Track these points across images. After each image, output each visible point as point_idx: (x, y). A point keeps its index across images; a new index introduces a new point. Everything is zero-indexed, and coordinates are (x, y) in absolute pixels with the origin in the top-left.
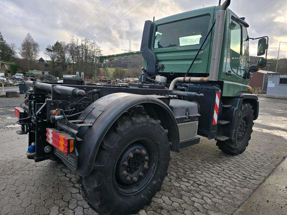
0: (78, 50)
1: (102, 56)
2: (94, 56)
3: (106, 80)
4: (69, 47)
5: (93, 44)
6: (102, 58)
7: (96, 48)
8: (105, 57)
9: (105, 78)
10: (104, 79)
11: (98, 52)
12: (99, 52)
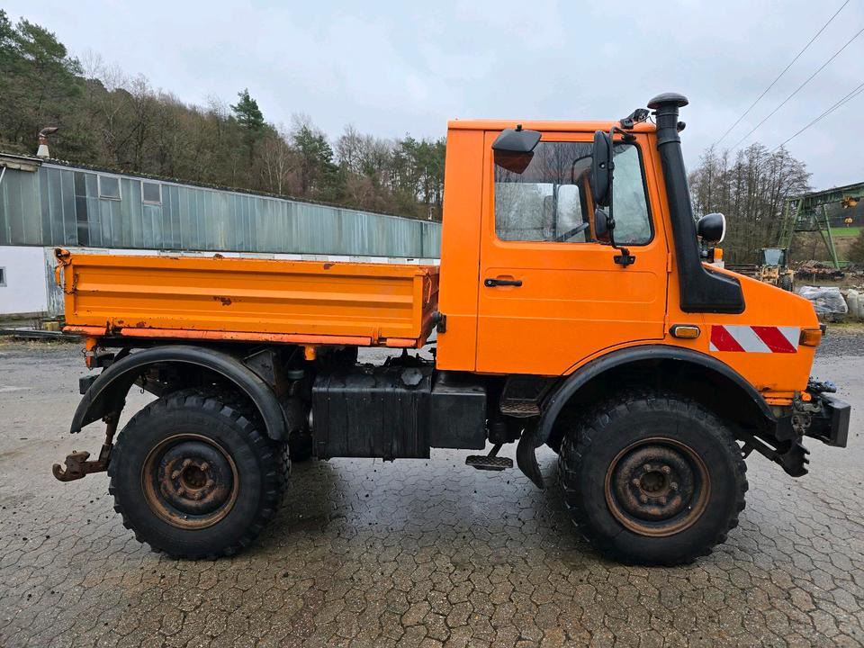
0: (724, 184)
1: (813, 194)
2: (777, 197)
3: (824, 273)
4: (695, 179)
5: (780, 159)
6: (811, 202)
7: (786, 170)
8: (824, 196)
9: (820, 267)
10: (816, 270)
11: (795, 181)
12: (802, 179)
